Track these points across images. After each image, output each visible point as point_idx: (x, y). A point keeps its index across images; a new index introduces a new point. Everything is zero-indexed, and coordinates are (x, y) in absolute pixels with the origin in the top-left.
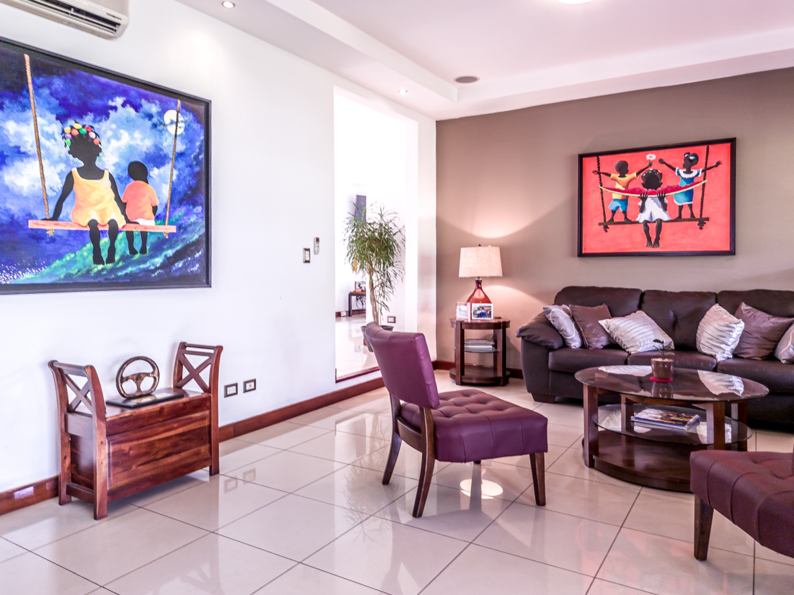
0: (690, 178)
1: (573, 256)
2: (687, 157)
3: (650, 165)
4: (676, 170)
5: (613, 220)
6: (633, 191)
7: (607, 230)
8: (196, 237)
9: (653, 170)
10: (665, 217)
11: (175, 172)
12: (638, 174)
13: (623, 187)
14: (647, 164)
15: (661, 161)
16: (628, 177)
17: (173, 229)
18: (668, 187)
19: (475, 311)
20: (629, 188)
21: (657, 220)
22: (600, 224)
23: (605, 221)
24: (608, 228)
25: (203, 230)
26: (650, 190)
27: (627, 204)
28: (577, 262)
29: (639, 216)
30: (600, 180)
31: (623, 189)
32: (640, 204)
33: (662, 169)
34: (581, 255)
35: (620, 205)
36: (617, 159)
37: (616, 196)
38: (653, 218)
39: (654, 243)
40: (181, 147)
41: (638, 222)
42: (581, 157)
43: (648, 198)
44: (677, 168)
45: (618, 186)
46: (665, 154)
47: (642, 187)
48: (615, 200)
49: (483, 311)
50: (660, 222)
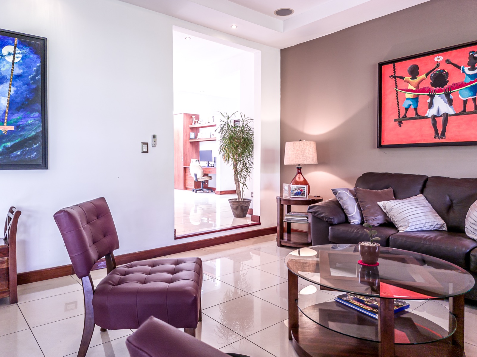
0: (474, 74)
1: (374, 148)
2: (472, 54)
3: (438, 66)
4: (461, 68)
5: (406, 117)
6: (423, 91)
7: (401, 125)
8: (33, 133)
9: (441, 70)
10: (451, 111)
11: (13, 89)
12: (427, 75)
13: (415, 87)
14: (436, 65)
15: (448, 62)
16: (419, 78)
17: (12, 128)
18: (454, 84)
19: (293, 190)
20: (419, 88)
21: (443, 114)
22: (395, 120)
23: (399, 118)
24: (402, 123)
25: (40, 129)
26: (438, 88)
27: (417, 102)
28: (378, 151)
29: (428, 112)
30: (396, 83)
31: (414, 89)
32: (429, 101)
33: (448, 68)
34: (380, 145)
35: (411, 103)
36: (409, 64)
37: (409, 95)
38: (440, 113)
39: (441, 135)
40: (18, 71)
41: (427, 117)
42: (381, 65)
43: (436, 96)
44: (462, 66)
45: (410, 87)
46: (451, 55)
47: (430, 86)
48: (408, 99)
49: (299, 191)
50: (446, 115)
